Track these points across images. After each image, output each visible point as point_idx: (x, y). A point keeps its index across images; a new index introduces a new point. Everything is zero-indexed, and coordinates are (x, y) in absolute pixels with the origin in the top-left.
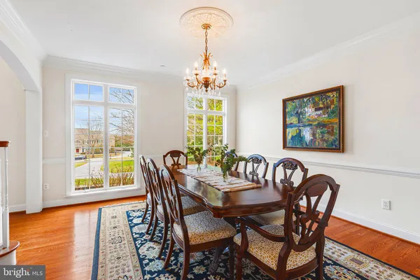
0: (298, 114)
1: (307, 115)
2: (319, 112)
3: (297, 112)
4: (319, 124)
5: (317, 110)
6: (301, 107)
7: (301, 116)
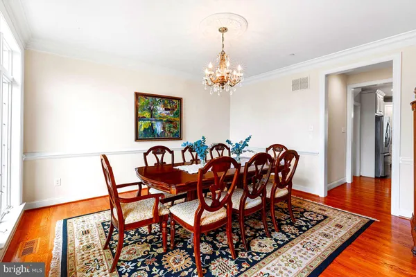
0: (151, 110)
1: (159, 112)
2: (168, 112)
3: (150, 108)
4: (167, 120)
5: (166, 109)
6: (153, 104)
7: (153, 112)
